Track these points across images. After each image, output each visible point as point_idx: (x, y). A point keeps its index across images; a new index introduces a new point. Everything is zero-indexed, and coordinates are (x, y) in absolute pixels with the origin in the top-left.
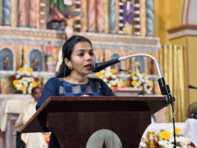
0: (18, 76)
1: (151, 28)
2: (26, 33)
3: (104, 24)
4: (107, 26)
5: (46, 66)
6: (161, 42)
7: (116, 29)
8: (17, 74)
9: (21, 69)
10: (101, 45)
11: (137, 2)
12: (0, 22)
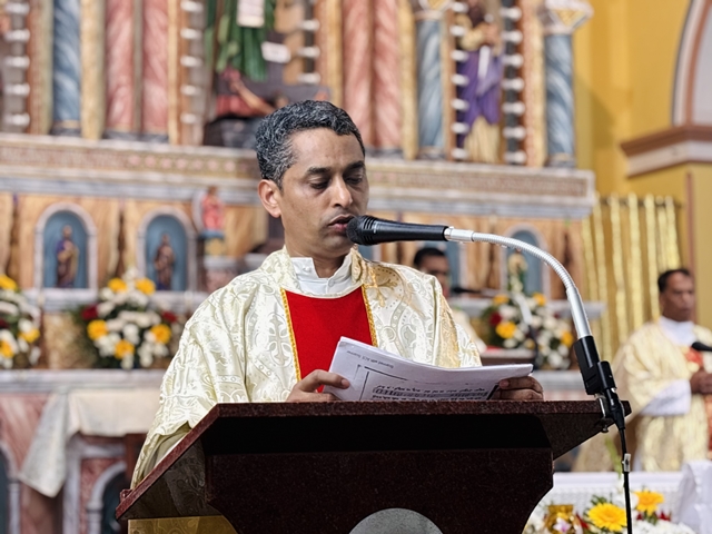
0: (105, 309)
1: (563, 137)
2: (134, 160)
3: (399, 125)
4: (408, 133)
5: (203, 272)
6: (597, 187)
7: (443, 141)
8: (101, 301)
9: (115, 283)
10: (390, 198)
11: (514, 48)
12: (45, 123)
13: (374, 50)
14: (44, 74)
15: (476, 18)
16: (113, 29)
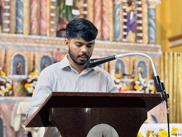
0: (29, 80)
1: (153, 36)
2: (38, 41)
3: (109, 32)
4: (111, 34)
6: (162, 50)
7: (120, 37)
8: (28, 78)
9: (32, 73)
10: (106, 52)
11: (140, 12)
12: (14, 30)
13: (102, 12)
14: (14, 18)
15: (130, 4)
16: (32, 6)
